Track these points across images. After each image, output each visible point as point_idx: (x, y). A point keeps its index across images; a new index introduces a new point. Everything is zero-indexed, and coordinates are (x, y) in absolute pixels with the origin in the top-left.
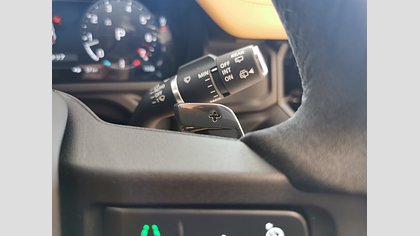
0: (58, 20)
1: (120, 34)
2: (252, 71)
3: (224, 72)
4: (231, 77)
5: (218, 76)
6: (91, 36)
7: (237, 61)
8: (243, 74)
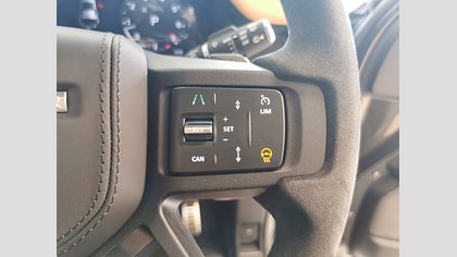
0: (101, 6)
1: (154, 20)
2: (262, 37)
3: (242, 38)
4: (247, 42)
5: (237, 41)
6: (129, 21)
7: (252, 30)
8: (256, 40)
